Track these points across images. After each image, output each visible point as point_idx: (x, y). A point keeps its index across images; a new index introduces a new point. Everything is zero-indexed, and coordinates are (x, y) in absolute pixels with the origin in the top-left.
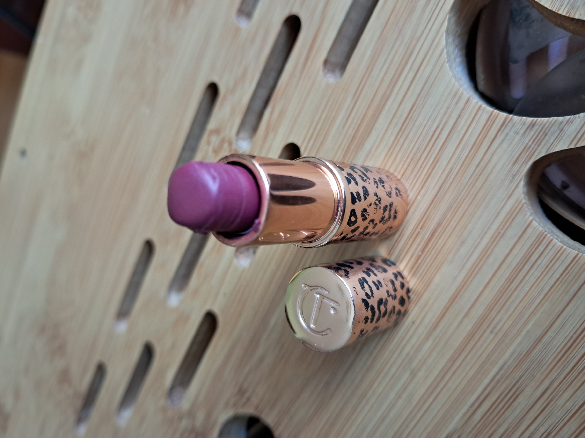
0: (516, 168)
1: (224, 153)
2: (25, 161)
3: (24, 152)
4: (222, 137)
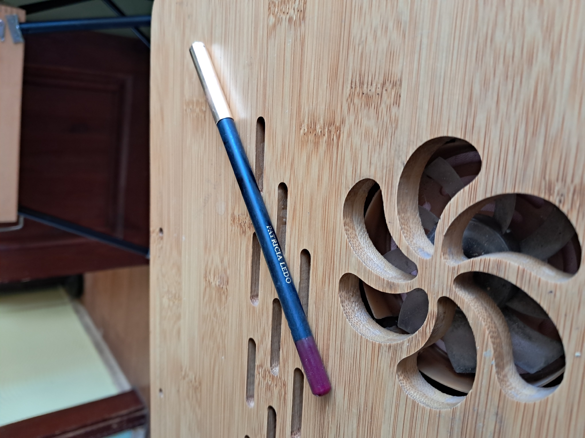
0: (391, 369)
1: (268, 378)
2: (162, 396)
3: (161, 390)
4: (264, 368)
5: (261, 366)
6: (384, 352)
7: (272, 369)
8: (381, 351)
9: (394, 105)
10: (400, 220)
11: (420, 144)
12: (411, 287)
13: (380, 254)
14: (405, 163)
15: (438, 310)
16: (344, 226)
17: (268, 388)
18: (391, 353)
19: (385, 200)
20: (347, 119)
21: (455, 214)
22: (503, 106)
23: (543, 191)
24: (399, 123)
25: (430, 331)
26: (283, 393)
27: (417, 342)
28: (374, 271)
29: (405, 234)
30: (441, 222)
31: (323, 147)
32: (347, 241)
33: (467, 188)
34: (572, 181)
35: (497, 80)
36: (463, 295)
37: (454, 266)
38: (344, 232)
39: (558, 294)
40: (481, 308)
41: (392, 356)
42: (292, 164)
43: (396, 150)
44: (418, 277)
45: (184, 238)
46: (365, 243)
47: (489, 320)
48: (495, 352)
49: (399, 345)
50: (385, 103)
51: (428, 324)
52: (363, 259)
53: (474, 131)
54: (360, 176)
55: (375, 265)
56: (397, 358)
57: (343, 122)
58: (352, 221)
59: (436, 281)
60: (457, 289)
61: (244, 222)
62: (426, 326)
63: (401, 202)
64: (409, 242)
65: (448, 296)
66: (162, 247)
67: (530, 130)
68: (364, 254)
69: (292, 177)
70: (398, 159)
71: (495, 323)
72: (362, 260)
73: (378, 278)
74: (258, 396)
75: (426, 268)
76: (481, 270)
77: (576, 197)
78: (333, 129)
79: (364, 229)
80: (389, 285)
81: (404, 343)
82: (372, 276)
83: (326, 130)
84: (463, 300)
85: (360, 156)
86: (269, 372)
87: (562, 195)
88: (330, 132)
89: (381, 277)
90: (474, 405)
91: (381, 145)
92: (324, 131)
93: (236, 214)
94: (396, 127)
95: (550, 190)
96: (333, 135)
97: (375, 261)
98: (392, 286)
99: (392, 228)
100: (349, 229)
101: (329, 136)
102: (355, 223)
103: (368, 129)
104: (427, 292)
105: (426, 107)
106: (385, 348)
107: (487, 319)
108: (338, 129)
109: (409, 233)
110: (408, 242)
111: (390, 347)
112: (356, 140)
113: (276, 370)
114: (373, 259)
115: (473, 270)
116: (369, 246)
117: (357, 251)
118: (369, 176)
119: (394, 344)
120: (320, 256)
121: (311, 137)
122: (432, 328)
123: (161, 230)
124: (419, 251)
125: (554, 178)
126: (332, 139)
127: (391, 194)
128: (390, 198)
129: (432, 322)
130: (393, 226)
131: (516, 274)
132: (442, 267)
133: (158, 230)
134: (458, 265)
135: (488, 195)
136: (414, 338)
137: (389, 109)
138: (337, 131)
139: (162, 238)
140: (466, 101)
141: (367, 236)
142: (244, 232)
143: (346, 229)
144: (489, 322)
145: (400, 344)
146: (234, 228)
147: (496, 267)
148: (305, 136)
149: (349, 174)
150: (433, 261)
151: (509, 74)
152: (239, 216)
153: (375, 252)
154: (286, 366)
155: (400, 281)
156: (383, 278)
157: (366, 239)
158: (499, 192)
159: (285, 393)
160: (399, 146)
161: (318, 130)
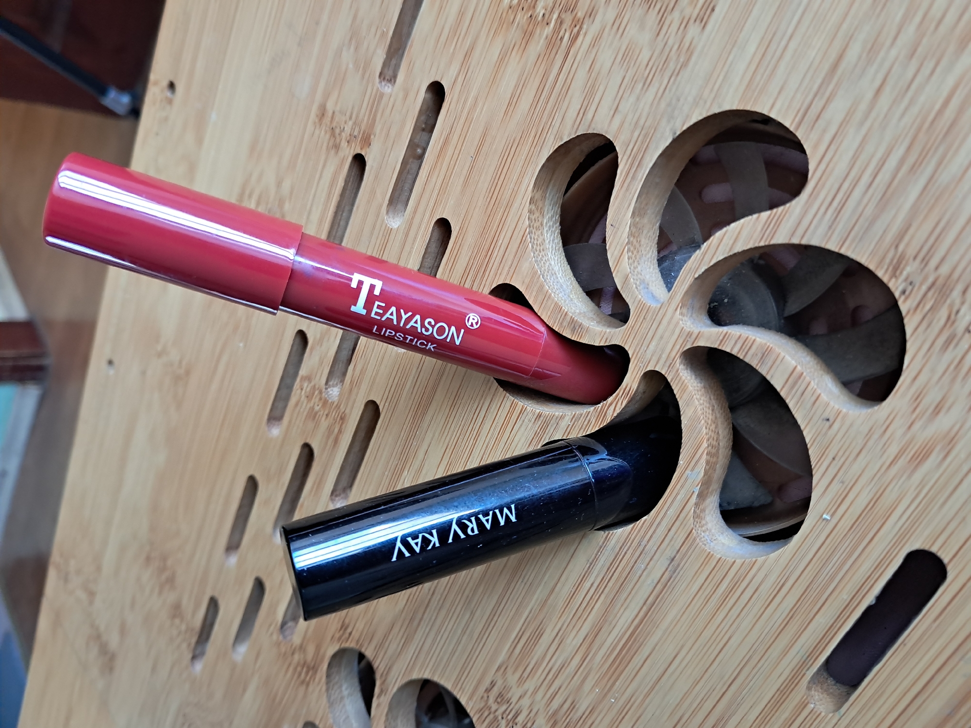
1: (315, 399)
2: (112, 372)
3: (110, 362)
4: (312, 384)
5: (309, 378)
6: (526, 420)
7: (326, 389)
8: (523, 418)
9: (695, 21)
10: (630, 228)
11: (717, 110)
12: (608, 341)
13: (569, 268)
14: (678, 133)
15: (638, 387)
16: (530, 203)
17: (313, 415)
18: (538, 426)
19: (619, 184)
20: (601, 11)
21: (728, 249)
22: (884, 101)
23: (886, 267)
24: (694, 59)
25: (613, 414)
26: (336, 430)
27: (586, 423)
28: (555, 295)
29: (630, 254)
30: (699, 255)
31: (538, 45)
32: (526, 230)
33: (765, 215)
34: (937, 268)
35: (894, 52)
36: (689, 378)
37: (692, 331)
38: (526, 213)
39: (836, 426)
40: (708, 405)
41: (538, 431)
42: (468, 55)
43: (669, 105)
44: (626, 329)
45: (214, 116)
46: (551, 242)
47: (713, 427)
48: (704, 476)
49: (554, 417)
50: (682, 12)
51: (615, 403)
52: (543, 269)
53: (817, 125)
54: (589, 126)
55: (557, 284)
56: (545, 436)
57: (591, 13)
58: (544, 198)
59: (654, 343)
60: (682, 367)
61: (340, 128)
62: (611, 404)
63: (644, 197)
64: (632, 268)
65: (663, 373)
66: (166, 119)
67: (911, 160)
68: (545, 260)
69: (460, 79)
70: (669, 121)
71: (718, 433)
72: (541, 272)
73: (558, 308)
74: (290, 422)
75: (644, 318)
76: (734, 352)
77: (930, 294)
78: (568, 18)
79: (557, 218)
80: (573, 325)
81: (564, 418)
82: (549, 302)
83: (555, 16)
84: (685, 388)
85: (602, 88)
86: (321, 392)
87: (911, 283)
88: (561, 23)
89: (563, 308)
90: (643, 537)
91: (647, 84)
92: (551, 17)
93: (330, 106)
94: (685, 65)
95: (896, 269)
96: (566, 30)
97: (559, 278)
98: (577, 328)
99: (611, 237)
100: (536, 211)
101: (556, 30)
102: (547, 202)
103: (634, 46)
104: (630, 356)
105: (752, 48)
106: (530, 415)
107: (711, 425)
108: (578, 23)
109: (635, 252)
110: (630, 269)
111: (540, 416)
112: (606, 57)
113: (334, 392)
114: (557, 273)
115: (720, 348)
116: (557, 248)
117: (536, 253)
118: (606, 132)
119: (547, 415)
120: (470, 238)
121: (522, 18)
122: (618, 411)
123: (172, 86)
124: (641, 287)
125: (911, 252)
126: (559, 37)
127: (633, 178)
128: (629, 186)
129: (622, 402)
130: (616, 232)
131: (786, 376)
132: (672, 326)
133: (165, 83)
134: (699, 331)
135: (795, 241)
136: (583, 416)
137: (685, 24)
138: (575, 26)
139: (170, 102)
140: (826, 66)
141: (558, 231)
142: (337, 147)
143: (531, 209)
144: (712, 431)
145: (557, 418)
146: (317, 132)
147: (760, 355)
148: (510, 11)
149: (572, 113)
150: (661, 311)
151: (920, 50)
152: (334, 113)
153: (562, 262)
154: (355, 391)
155: (592, 324)
156: (566, 310)
157: (555, 235)
158: (815, 242)
159: (340, 431)
160: (678, 100)
161: (538, 11)
